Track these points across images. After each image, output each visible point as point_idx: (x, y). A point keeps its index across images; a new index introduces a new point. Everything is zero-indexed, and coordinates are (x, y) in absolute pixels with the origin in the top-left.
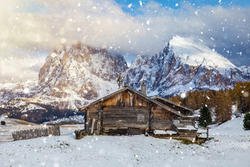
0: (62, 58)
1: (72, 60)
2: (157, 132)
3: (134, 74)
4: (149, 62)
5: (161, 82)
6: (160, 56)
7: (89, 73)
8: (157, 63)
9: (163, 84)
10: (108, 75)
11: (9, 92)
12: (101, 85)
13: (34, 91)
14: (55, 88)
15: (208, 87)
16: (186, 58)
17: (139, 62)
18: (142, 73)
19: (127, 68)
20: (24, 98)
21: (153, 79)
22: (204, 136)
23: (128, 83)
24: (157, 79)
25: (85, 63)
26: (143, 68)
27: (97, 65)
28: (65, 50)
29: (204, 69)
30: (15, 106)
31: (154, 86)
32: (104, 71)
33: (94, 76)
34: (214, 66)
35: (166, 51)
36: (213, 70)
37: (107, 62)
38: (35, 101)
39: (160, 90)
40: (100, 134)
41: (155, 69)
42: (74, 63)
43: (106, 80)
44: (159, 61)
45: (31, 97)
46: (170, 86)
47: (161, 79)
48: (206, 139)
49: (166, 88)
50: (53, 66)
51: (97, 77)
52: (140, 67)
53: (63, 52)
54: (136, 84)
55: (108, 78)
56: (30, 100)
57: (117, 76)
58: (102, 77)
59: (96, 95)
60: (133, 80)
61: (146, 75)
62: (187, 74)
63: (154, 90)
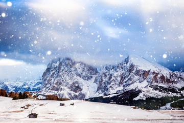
0: (58, 66)
1: (65, 67)
3: (106, 76)
5: (125, 81)
7: (75, 75)
8: (121, 69)
10: (86, 76)
12: (83, 83)
14: (54, 85)
15: (157, 84)
18: (111, 75)
21: (119, 79)
23: (102, 81)
24: (121, 79)
26: (111, 72)
27: (79, 70)
28: (59, 60)
31: (120, 83)
32: (84, 74)
33: (78, 77)
35: (127, 61)
36: (158, 73)
37: (86, 68)
39: (124, 86)
41: (120, 73)
43: (85, 80)
46: (131, 84)
47: (124, 79)
49: (128, 85)
51: (80, 78)
52: (109, 71)
53: (58, 62)
54: (107, 82)
55: (86, 78)
56: (39, 93)
57: (92, 77)
58: (83, 78)
59: (81, 90)
60: (105, 80)
61: (114, 77)
62: (142, 76)
63: (120, 86)
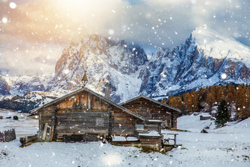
0: (79, 50)
1: (90, 52)
2: (116, 138)
3: (155, 67)
4: (170, 55)
5: (183, 75)
6: (182, 48)
7: (107, 66)
8: (178, 55)
9: (185, 77)
10: (127, 68)
11: (25, 86)
12: (120, 79)
13: (50, 85)
14: (72, 82)
15: (233, 81)
16: (209, 50)
17: (159, 54)
18: (163, 66)
19: (147, 61)
20: (40, 92)
21: (175, 72)
22: (172, 143)
23: (147, 76)
24: (178, 72)
25: (104, 55)
26: (164, 61)
27: (116, 57)
28: (82, 42)
29: (229, 62)
30: (31, 100)
31: (175, 79)
32: (123, 64)
33: (112, 69)
34: (240, 59)
35: (188, 42)
36: (239, 63)
37: (126, 55)
38: (51, 95)
39: (182, 84)
40: (53, 140)
41: (176, 62)
42: (92, 55)
43: (125, 73)
44: (181, 54)
45: (48, 90)
46: (192, 80)
47: (183, 72)
48: (173, 147)
49: (189, 82)
50: (70, 58)
51: (115, 71)
52: (161, 59)
53: (80, 45)
54: (157, 77)
55: (127, 71)
56: (47, 94)
57: (137, 69)
58: (121, 70)
59: (115, 89)
60: (153, 73)
61: (167, 68)
62: (210, 68)
63: (174, 84)
